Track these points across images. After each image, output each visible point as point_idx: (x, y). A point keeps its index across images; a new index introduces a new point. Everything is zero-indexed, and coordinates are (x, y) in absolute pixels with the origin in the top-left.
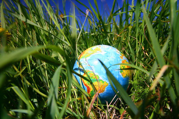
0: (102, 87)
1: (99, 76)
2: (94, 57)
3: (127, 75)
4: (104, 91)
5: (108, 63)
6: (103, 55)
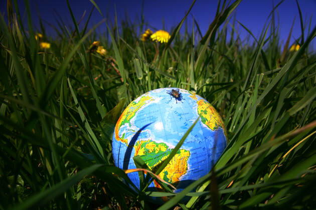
0: (181, 163)
1: (166, 143)
2: (144, 113)
3: (216, 125)
4: (187, 169)
5: (174, 114)
6: (160, 104)
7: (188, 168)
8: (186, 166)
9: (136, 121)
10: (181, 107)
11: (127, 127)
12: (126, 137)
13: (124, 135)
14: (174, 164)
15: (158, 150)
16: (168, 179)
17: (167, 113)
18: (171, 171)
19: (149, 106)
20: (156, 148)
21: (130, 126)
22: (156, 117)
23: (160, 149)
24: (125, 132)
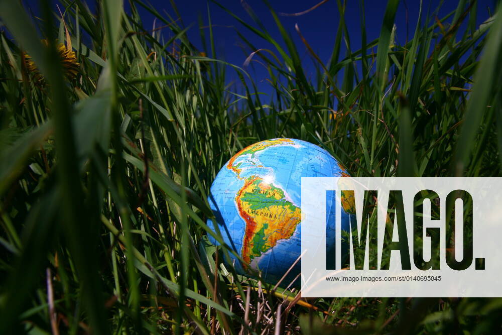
0: (289, 223)
1: (285, 192)
2: (276, 151)
4: (292, 235)
5: (310, 167)
6: (299, 150)
7: (294, 234)
8: (293, 230)
9: (262, 155)
10: (322, 165)
11: (247, 157)
12: (241, 167)
13: (240, 164)
14: (281, 219)
15: (271, 194)
16: (264, 234)
17: (301, 163)
18: (273, 226)
19: (284, 147)
20: (270, 191)
21: (253, 157)
22: (288, 160)
23: (274, 195)
24: (243, 161)
